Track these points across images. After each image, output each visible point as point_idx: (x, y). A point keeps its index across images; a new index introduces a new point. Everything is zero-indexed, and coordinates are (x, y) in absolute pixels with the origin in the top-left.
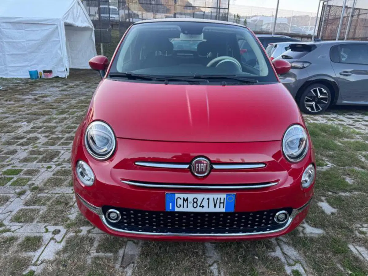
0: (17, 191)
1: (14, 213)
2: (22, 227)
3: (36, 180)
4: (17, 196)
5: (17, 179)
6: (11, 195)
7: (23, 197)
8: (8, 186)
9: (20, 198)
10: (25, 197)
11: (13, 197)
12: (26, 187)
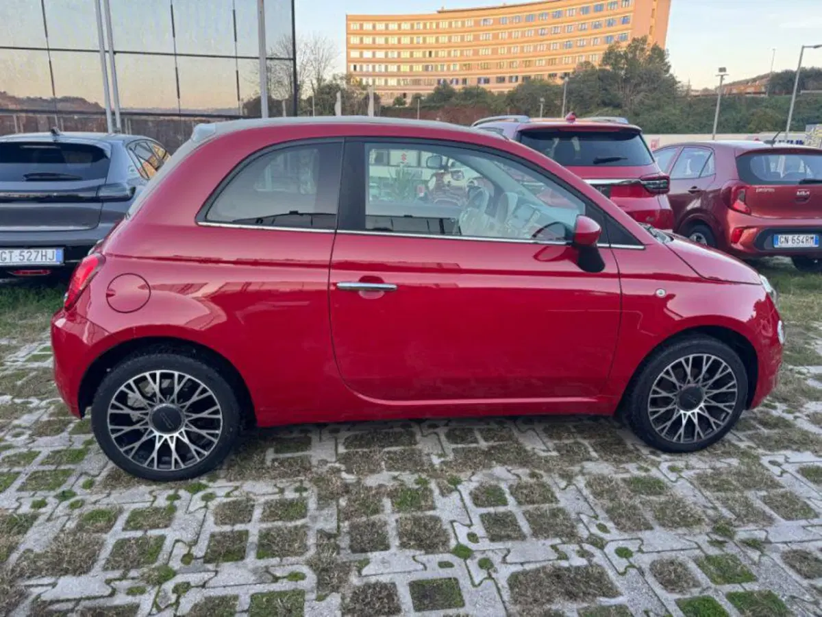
0: (755, 555)
1: (803, 522)
2: (809, 498)
3: (695, 546)
4: (767, 546)
5: (724, 584)
6: (776, 557)
7: (761, 535)
8: (761, 580)
9: (766, 538)
10: (756, 532)
11: (776, 550)
12: (731, 549)
